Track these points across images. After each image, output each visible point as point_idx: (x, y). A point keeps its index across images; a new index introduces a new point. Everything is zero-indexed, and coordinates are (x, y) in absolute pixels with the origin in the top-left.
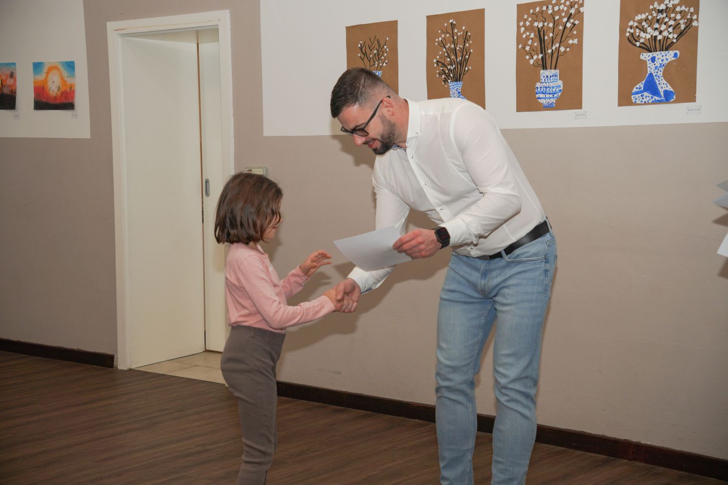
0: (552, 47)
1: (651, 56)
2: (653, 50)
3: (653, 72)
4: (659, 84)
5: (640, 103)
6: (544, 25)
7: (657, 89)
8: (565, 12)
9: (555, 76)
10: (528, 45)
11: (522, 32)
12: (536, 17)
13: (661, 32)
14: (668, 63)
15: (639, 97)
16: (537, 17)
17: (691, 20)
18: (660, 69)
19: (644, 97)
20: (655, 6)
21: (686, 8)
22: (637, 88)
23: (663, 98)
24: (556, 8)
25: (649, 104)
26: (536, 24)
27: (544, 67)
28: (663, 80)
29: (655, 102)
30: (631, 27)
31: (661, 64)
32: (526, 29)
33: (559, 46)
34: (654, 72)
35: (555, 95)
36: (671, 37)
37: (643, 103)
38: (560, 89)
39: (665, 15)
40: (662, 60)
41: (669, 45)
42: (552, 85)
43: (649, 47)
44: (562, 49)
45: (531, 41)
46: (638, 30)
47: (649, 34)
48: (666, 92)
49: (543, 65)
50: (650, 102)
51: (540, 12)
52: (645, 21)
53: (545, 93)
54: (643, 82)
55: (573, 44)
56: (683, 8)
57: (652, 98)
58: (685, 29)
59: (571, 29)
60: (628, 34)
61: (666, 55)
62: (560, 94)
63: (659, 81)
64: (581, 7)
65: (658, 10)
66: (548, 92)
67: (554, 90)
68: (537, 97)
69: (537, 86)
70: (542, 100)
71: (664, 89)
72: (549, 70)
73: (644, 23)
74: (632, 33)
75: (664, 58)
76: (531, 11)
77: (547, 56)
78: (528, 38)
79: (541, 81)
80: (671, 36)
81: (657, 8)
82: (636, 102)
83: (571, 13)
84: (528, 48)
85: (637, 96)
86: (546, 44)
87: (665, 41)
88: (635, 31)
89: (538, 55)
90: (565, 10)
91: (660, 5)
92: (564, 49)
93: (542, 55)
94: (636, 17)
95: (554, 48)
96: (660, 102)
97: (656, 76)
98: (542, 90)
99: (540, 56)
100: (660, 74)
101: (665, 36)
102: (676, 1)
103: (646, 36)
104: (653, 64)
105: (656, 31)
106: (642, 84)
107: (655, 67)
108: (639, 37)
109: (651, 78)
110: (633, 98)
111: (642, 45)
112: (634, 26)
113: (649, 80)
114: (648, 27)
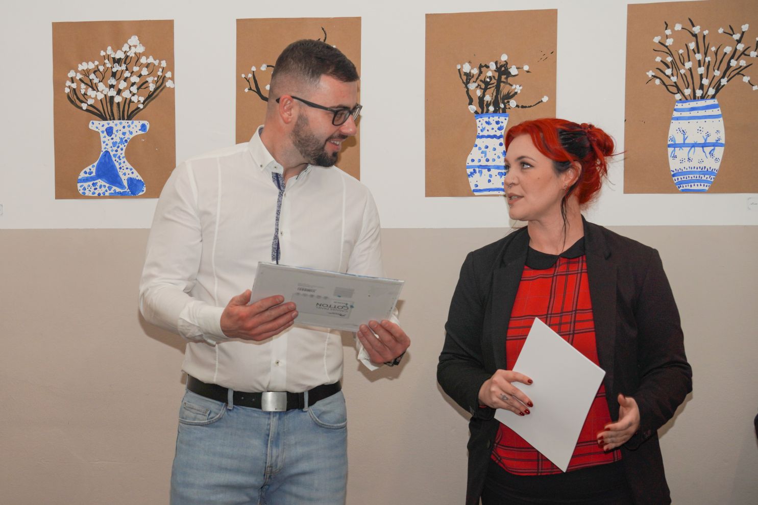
1: (106, 126)
2: (108, 117)
3: (110, 150)
4: (120, 168)
5: (91, 195)
7: (117, 176)
13: (119, 92)
14: (133, 138)
15: (89, 186)
17: (164, 79)
18: (121, 147)
19: (98, 187)
20: (109, 53)
21: (155, 60)
22: (86, 173)
23: (127, 190)
25: (105, 197)
28: (126, 162)
29: (114, 196)
30: (72, 80)
31: (121, 139)
34: (112, 151)
36: (136, 101)
37: (96, 195)
39: (124, 67)
40: (124, 134)
41: (133, 111)
43: (102, 111)
46: (83, 86)
47: (102, 92)
48: (131, 181)
50: (107, 194)
52: (95, 72)
54: (95, 164)
56: (151, 60)
57: (110, 188)
58: (155, 90)
60: (67, 90)
61: (129, 126)
63: (120, 164)
65: (114, 59)
71: (127, 176)
73: (92, 76)
74: (74, 90)
75: (126, 130)
80: (135, 99)
81: (112, 56)
82: (84, 193)
85: (86, 185)
87: (127, 106)
88: (79, 86)
91: (115, 52)
94: (80, 65)
96: (122, 195)
97: (115, 156)
100: (121, 154)
101: (126, 98)
102: (141, 49)
103: (96, 95)
104: (110, 138)
105: (112, 89)
106: (93, 166)
107: (113, 143)
108: (85, 96)
109: (107, 160)
110: (79, 188)
111: (91, 109)
112: (76, 79)
113: (105, 161)
114: (99, 82)
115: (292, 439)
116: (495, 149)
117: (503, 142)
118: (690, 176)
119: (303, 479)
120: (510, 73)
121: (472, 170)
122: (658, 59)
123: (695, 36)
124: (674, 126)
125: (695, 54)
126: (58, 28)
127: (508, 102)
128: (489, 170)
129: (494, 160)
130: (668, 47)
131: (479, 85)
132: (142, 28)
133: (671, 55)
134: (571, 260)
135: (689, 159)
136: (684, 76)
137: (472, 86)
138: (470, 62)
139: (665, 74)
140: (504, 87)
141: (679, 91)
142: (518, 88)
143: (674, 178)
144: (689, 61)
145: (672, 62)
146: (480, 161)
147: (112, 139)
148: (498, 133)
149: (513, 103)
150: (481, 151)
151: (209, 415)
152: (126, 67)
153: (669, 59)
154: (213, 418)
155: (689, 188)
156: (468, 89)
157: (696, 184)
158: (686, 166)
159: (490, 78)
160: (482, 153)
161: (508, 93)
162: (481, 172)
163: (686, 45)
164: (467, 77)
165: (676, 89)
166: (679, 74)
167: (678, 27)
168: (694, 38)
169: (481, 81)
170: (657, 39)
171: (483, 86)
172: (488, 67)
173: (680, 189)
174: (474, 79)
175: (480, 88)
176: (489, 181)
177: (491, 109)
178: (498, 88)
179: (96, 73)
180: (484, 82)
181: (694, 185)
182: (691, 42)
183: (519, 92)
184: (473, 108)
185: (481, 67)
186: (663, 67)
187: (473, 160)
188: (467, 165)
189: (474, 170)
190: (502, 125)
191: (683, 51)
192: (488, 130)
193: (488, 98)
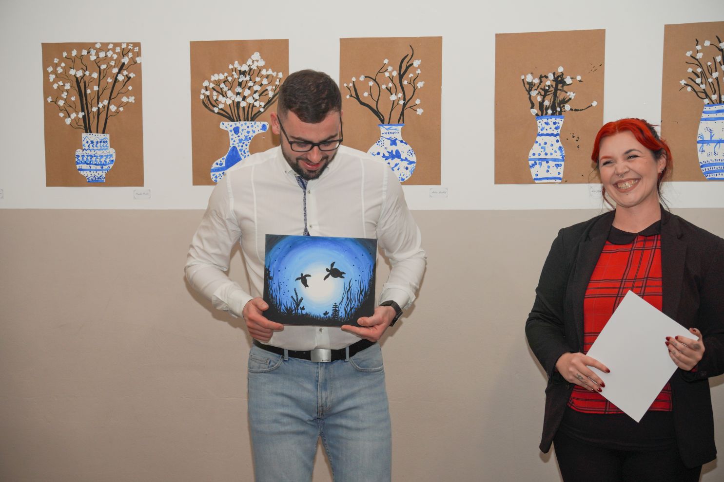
0: (98, 104)
1: (234, 126)
2: (235, 119)
3: (236, 146)
6: (85, 75)
8: (115, 60)
9: (104, 142)
10: (62, 99)
11: (51, 80)
12: (72, 62)
13: (244, 98)
14: (255, 136)
15: (220, 175)
16: (74, 62)
18: (246, 143)
20: (236, 66)
21: (273, 72)
22: (217, 164)
24: (102, 55)
26: (72, 72)
27: (88, 130)
30: (206, 89)
31: (246, 137)
32: (57, 77)
33: (109, 103)
34: (239, 146)
35: (105, 167)
36: (258, 106)
38: (112, 159)
39: (248, 78)
40: (248, 132)
41: (255, 115)
42: (99, 153)
43: (231, 114)
44: (113, 108)
45: (66, 94)
46: (215, 93)
47: (230, 98)
49: (85, 127)
51: (79, 57)
52: (224, 82)
53: (90, 164)
54: (225, 157)
55: (128, 102)
56: (270, 72)
58: (274, 97)
59: (125, 84)
60: (202, 97)
61: (252, 126)
62: (111, 166)
64: (138, 56)
65: (240, 71)
66: (94, 163)
67: (103, 160)
68: (78, 168)
69: (77, 153)
70: (85, 172)
72: (94, 134)
73: (222, 85)
74: (208, 96)
75: (250, 129)
76: (65, 54)
77: (91, 116)
78: (61, 89)
79: (84, 148)
80: (257, 104)
81: (239, 69)
83: (124, 64)
84: (61, 103)
85: (217, 174)
86: (89, 100)
87: (250, 109)
88: (211, 93)
89: (77, 113)
90: (115, 58)
91: (241, 66)
92: (115, 108)
93: (83, 114)
94: (212, 76)
95: (100, 105)
97: (241, 150)
98: (85, 159)
99: (81, 115)
100: (246, 149)
101: (250, 103)
102: (262, 63)
103: (226, 101)
104: (237, 136)
105: (238, 96)
106: (223, 159)
107: (239, 140)
108: (217, 102)
109: (234, 153)
110: (212, 176)
111: (221, 112)
112: (210, 88)
113: (233, 154)
114: (228, 90)
115: (338, 384)
116: (552, 145)
117: (559, 139)
118: (716, 167)
120: (565, 82)
121: (533, 162)
122: (690, 70)
123: (722, 50)
124: (703, 125)
125: (721, 65)
126: (195, 45)
127: (564, 106)
128: (547, 162)
129: (551, 154)
130: (699, 60)
131: (539, 92)
132: (262, 46)
133: (701, 66)
134: (648, 238)
135: (715, 153)
136: (711, 85)
137: (534, 93)
138: (532, 73)
139: (695, 82)
140: (560, 94)
141: (707, 96)
142: (572, 95)
143: (702, 169)
144: (716, 71)
145: (701, 72)
146: (540, 155)
147: (239, 136)
148: (555, 132)
149: (567, 107)
150: (540, 147)
151: (269, 364)
152: (250, 78)
153: (699, 70)
154: (273, 366)
155: (715, 177)
156: (530, 96)
158: (713, 158)
159: (549, 86)
160: (542, 148)
161: (564, 99)
162: (540, 164)
163: (714, 58)
164: (529, 85)
165: (704, 95)
166: (707, 83)
167: (707, 43)
168: (721, 53)
169: (541, 89)
170: (689, 54)
171: (543, 93)
172: (547, 77)
173: (707, 178)
174: (535, 87)
175: (541, 95)
176: (548, 171)
177: (550, 112)
178: (555, 94)
179: (226, 83)
180: (544, 90)
181: (719, 174)
182: (718, 56)
183: (573, 98)
184: (534, 111)
185: (541, 77)
186: (693, 77)
187: (534, 154)
188: (529, 158)
190: (558, 125)
191: (711, 63)
192: (547, 130)
193: (547, 103)
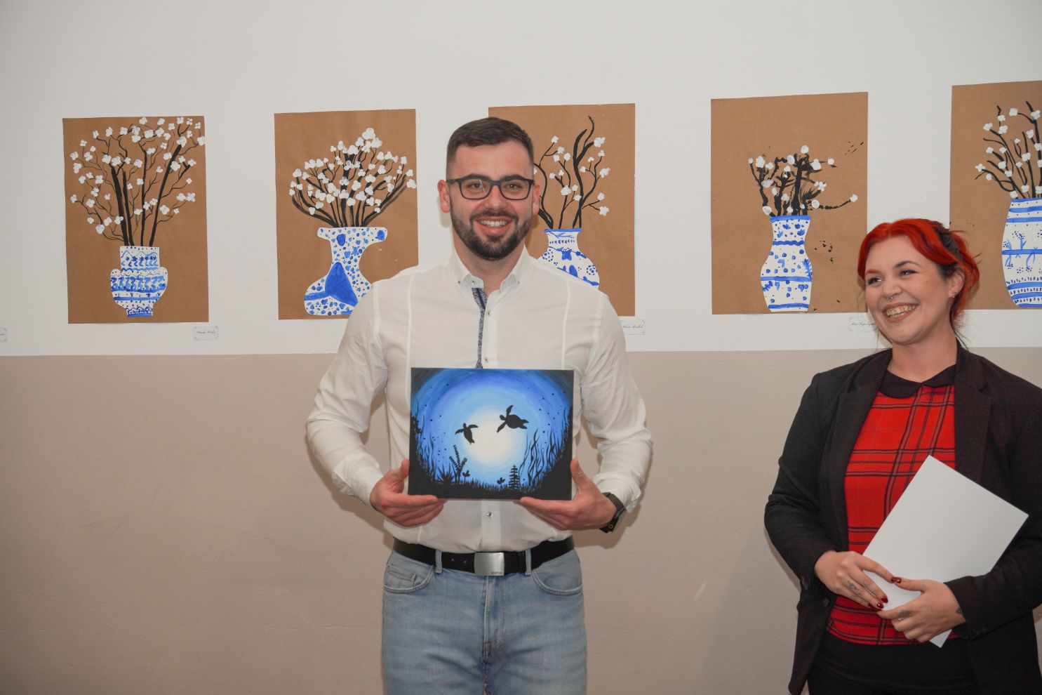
0: (143, 204)
1: (337, 234)
2: (340, 223)
3: (341, 262)
4: (354, 283)
5: (320, 314)
6: (124, 163)
7: (351, 292)
8: (168, 142)
9: (151, 258)
10: (92, 197)
11: (76, 171)
12: (106, 146)
13: (352, 194)
14: (368, 247)
15: (318, 304)
16: (108, 145)
17: (404, 178)
18: (354, 257)
20: (340, 148)
21: (394, 156)
22: (314, 288)
24: (149, 134)
25: (336, 317)
26: (107, 159)
27: (128, 241)
28: (361, 276)
30: (298, 181)
31: (355, 249)
32: (84, 166)
33: (158, 203)
34: (344, 262)
35: (152, 295)
36: (372, 204)
37: (326, 314)
38: (162, 282)
39: (357, 165)
40: (358, 242)
41: (369, 217)
42: (144, 274)
43: (333, 216)
44: (164, 210)
45: (97, 190)
46: (310, 187)
47: (332, 194)
49: (125, 237)
50: (339, 313)
51: (116, 137)
52: (324, 171)
53: (131, 290)
54: (325, 278)
55: (185, 201)
56: (389, 156)
57: (342, 306)
58: (394, 191)
59: (181, 175)
60: (292, 193)
61: (364, 234)
62: (162, 292)
63: (353, 278)
64: (200, 136)
65: (346, 155)
66: (138, 288)
67: (150, 284)
68: (114, 296)
69: (112, 275)
70: (124, 302)
72: (137, 247)
73: (321, 176)
74: (300, 192)
75: (361, 238)
76: (96, 134)
77: (133, 221)
78: (90, 184)
79: (122, 267)
80: (370, 202)
81: (344, 152)
82: (312, 312)
83: (180, 146)
84: (90, 203)
85: (314, 302)
86: (130, 199)
87: (361, 210)
88: (305, 188)
89: (113, 218)
90: (167, 139)
91: (348, 147)
92: (168, 210)
93: (122, 218)
94: (306, 163)
95: (146, 206)
97: (347, 268)
98: (124, 283)
99: (119, 220)
100: (355, 266)
101: (361, 201)
102: (377, 144)
103: (326, 198)
104: (342, 247)
105: (344, 190)
106: (323, 281)
107: (345, 253)
108: (313, 199)
109: (338, 273)
110: (306, 306)
111: (320, 213)
112: (302, 180)
113: (336, 275)
114: (329, 182)
115: (514, 609)
116: (794, 258)
117: (804, 249)
118: (1030, 288)
119: (528, 656)
120: (812, 168)
121: (767, 282)
122: (990, 150)
123: (1034, 122)
124: (1010, 229)
125: (1034, 143)
126: (280, 119)
127: (810, 202)
128: (788, 282)
129: (793, 270)
130: (1002, 136)
131: (775, 182)
132: (377, 119)
133: (1005, 145)
134: (937, 390)
135: (1027, 268)
136: (1021, 171)
137: (767, 184)
138: (764, 156)
139: (997, 167)
140: (804, 185)
141: (1015, 187)
142: (821, 186)
143: (1010, 291)
144: (1027, 152)
145: (1006, 154)
146: (776, 271)
147: (345, 248)
148: (798, 239)
149: (815, 203)
150: (778, 260)
151: (415, 579)
152: (361, 165)
153: (1003, 150)
154: (419, 584)
155: (1028, 302)
156: (762, 187)
157: (1036, 298)
158: (1025, 276)
159: (788, 174)
160: (779, 262)
161: (810, 192)
162: (778, 285)
163: (1023, 133)
164: (761, 172)
165: (1011, 185)
166: (1015, 167)
167: (1013, 112)
168: (1033, 125)
169: (777, 177)
170: (987, 127)
171: (780, 183)
172: (785, 161)
173: (1017, 304)
174: (769, 175)
175: (777, 186)
176: (788, 295)
177: (790, 210)
178: (797, 185)
179: (326, 172)
180: (781, 178)
181: (1034, 300)
182: (1029, 130)
183: (823, 190)
184: (768, 210)
185: (777, 161)
186: (995, 159)
187: (768, 271)
188: (761, 276)
189: (770, 283)
190: (803, 229)
191: (1019, 141)
192: (786, 236)
193: (785, 198)
